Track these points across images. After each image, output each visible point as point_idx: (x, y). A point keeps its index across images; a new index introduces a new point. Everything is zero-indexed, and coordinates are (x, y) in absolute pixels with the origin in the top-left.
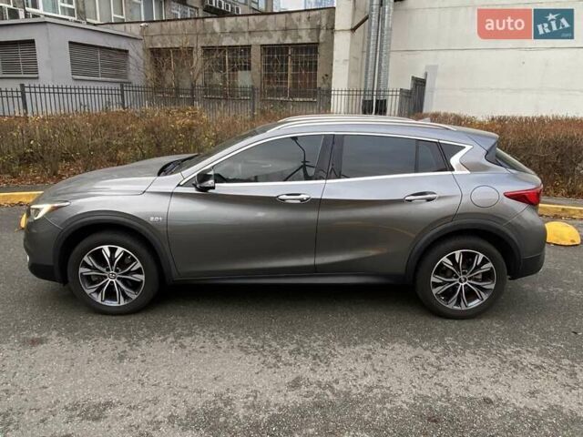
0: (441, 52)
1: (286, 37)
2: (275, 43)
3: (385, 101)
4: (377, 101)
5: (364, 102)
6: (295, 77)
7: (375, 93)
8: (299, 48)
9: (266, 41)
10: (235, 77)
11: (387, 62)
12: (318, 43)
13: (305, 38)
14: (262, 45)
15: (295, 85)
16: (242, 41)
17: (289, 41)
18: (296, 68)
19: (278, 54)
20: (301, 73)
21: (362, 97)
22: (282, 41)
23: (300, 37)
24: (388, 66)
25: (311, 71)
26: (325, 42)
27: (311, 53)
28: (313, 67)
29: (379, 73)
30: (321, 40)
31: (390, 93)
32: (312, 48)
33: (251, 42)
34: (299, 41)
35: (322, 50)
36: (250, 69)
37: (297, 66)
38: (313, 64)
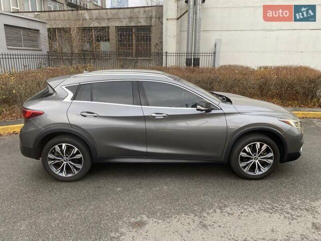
0: (223, 32)
1: (131, 22)
2: (124, 25)
3: (199, 59)
4: (194, 59)
5: (187, 59)
6: (137, 46)
7: (193, 54)
8: (139, 28)
9: (118, 24)
10: (99, 45)
11: (199, 37)
12: (151, 26)
13: (143, 23)
14: (116, 27)
15: (137, 50)
16: (104, 24)
17: (133, 24)
18: (138, 40)
19: (126, 32)
20: (141, 43)
21: (185, 57)
22: (128, 25)
23: (140, 22)
24: (200, 39)
25: (147, 41)
26: (155, 25)
27: (147, 31)
28: (148, 39)
29: (195, 43)
30: (153, 24)
31: (201, 54)
32: (147, 29)
33: (110, 25)
34: (139, 25)
35: (153, 29)
36: (109, 41)
37: (138, 39)
38: (148, 38)
